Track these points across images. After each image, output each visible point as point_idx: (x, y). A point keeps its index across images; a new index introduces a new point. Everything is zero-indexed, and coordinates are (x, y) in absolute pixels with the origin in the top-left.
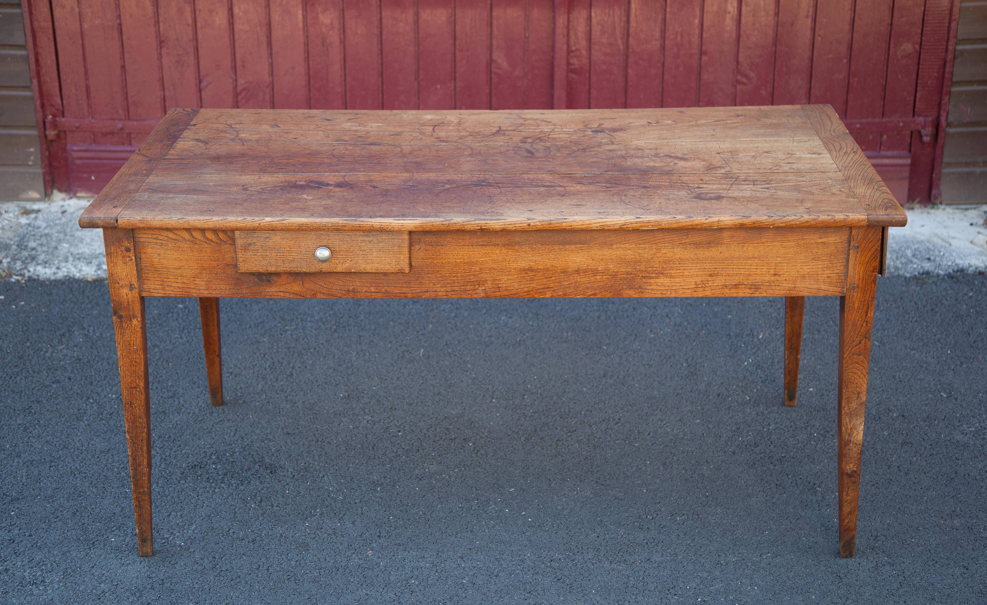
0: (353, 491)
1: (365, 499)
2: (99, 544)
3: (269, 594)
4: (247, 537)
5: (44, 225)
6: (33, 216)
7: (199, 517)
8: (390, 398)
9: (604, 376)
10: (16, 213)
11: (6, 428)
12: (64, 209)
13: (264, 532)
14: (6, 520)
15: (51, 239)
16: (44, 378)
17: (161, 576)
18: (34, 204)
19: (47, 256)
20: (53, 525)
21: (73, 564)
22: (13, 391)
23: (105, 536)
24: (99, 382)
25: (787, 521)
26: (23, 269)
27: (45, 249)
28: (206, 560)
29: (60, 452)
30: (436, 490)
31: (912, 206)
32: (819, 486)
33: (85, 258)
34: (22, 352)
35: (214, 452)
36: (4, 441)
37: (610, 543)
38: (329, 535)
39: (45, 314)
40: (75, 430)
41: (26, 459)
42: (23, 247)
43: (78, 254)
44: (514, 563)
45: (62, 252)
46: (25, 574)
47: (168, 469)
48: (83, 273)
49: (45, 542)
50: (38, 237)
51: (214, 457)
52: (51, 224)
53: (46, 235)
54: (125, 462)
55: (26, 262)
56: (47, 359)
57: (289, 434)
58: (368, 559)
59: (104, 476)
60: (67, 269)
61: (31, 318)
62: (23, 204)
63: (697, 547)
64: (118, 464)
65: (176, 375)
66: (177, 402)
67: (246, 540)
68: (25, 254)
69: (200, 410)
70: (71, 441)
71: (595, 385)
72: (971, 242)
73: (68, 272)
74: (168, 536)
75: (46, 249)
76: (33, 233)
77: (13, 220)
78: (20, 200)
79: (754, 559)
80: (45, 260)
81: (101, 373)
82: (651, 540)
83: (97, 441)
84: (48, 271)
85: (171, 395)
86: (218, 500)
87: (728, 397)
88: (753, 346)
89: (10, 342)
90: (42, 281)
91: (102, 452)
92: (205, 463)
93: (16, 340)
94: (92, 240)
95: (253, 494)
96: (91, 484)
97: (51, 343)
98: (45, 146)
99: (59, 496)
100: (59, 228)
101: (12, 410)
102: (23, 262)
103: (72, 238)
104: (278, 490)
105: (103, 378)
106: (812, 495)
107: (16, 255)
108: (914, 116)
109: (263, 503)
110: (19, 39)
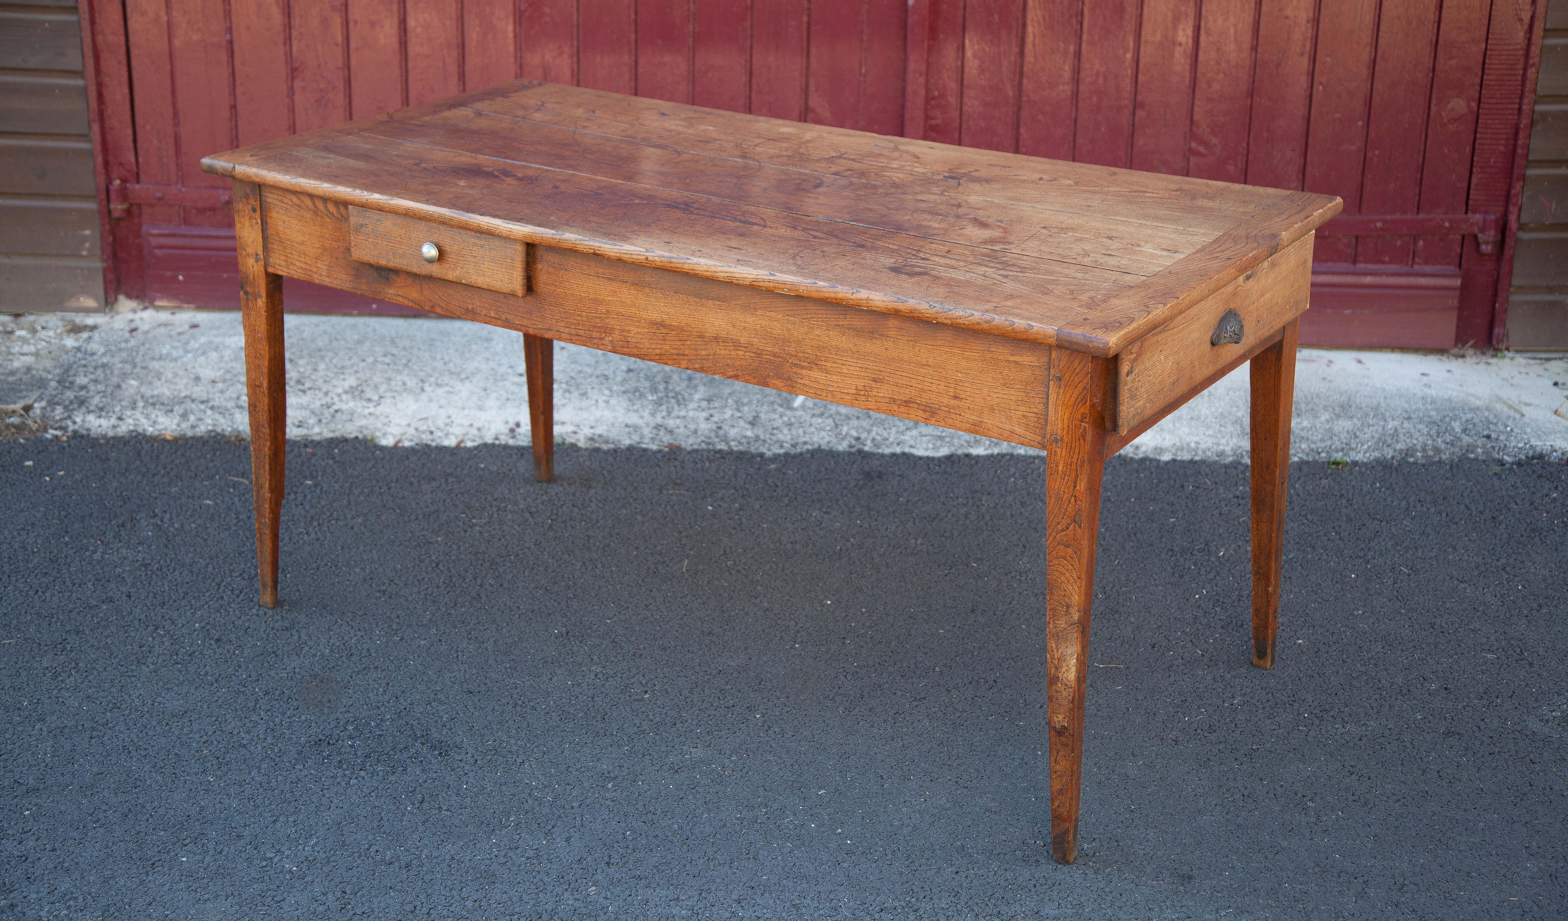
0: (568, 787)
1: (588, 801)
2: (162, 866)
4: (398, 860)
5: (102, 350)
6: (85, 335)
7: (323, 825)
8: (633, 639)
9: (973, 611)
10: (59, 331)
11: (24, 674)
12: (133, 325)
13: (426, 852)
14: (16, 824)
15: (112, 373)
16: (88, 593)
18: (88, 316)
19: (104, 400)
20: (90, 834)
21: (119, 897)
22: (39, 614)
23: (172, 854)
24: (175, 601)
25: (1259, 855)
26: (66, 419)
27: (101, 387)
28: (330, 896)
29: (108, 714)
30: (701, 790)
31: (1462, 352)
32: (1312, 800)
33: (163, 404)
34: (56, 551)
35: (352, 719)
36: (20, 694)
37: (976, 884)
38: (528, 858)
39: (96, 491)
40: (133, 679)
41: (53, 725)
42: (67, 384)
43: (152, 397)
44: (821, 912)
45: (127, 394)
47: (277, 745)
48: (159, 427)
49: (76, 860)
50: (92, 370)
51: (351, 728)
52: (113, 348)
53: (104, 366)
54: (210, 733)
55: (71, 407)
56: (94, 563)
57: (471, 693)
58: (589, 900)
59: (176, 754)
60: (134, 420)
61: (74, 498)
62: (70, 316)
63: (1114, 893)
64: (198, 736)
65: (297, 594)
66: (296, 637)
67: (396, 864)
68: (70, 395)
69: (332, 651)
70: (126, 697)
71: (958, 625)
72: (1556, 412)
73: (135, 425)
74: (272, 855)
75: (103, 389)
76: (83, 362)
77: (53, 341)
78: (66, 311)
80: (101, 405)
81: (179, 587)
82: (1042, 881)
83: (167, 697)
84: (104, 422)
85: (288, 625)
86: (354, 797)
87: (1169, 650)
88: (1208, 569)
89: (38, 535)
90: (93, 439)
91: (173, 716)
92: (337, 737)
93: (48, 532)
94: (176, 375)
95: (411, 789)
96: (154, 767)
97: (103, 538)
98: (107, 227)
99: (102, 786)
100: (124, 355)
101: (35, 645)
102: (66, 408)
103: (145, 372)
104: (451, 783)
105: (182, 595)
106: (1300, 814)
107: (56, 396)
108: (1466, 212)
109: (425, 805)
110: (73, 60)
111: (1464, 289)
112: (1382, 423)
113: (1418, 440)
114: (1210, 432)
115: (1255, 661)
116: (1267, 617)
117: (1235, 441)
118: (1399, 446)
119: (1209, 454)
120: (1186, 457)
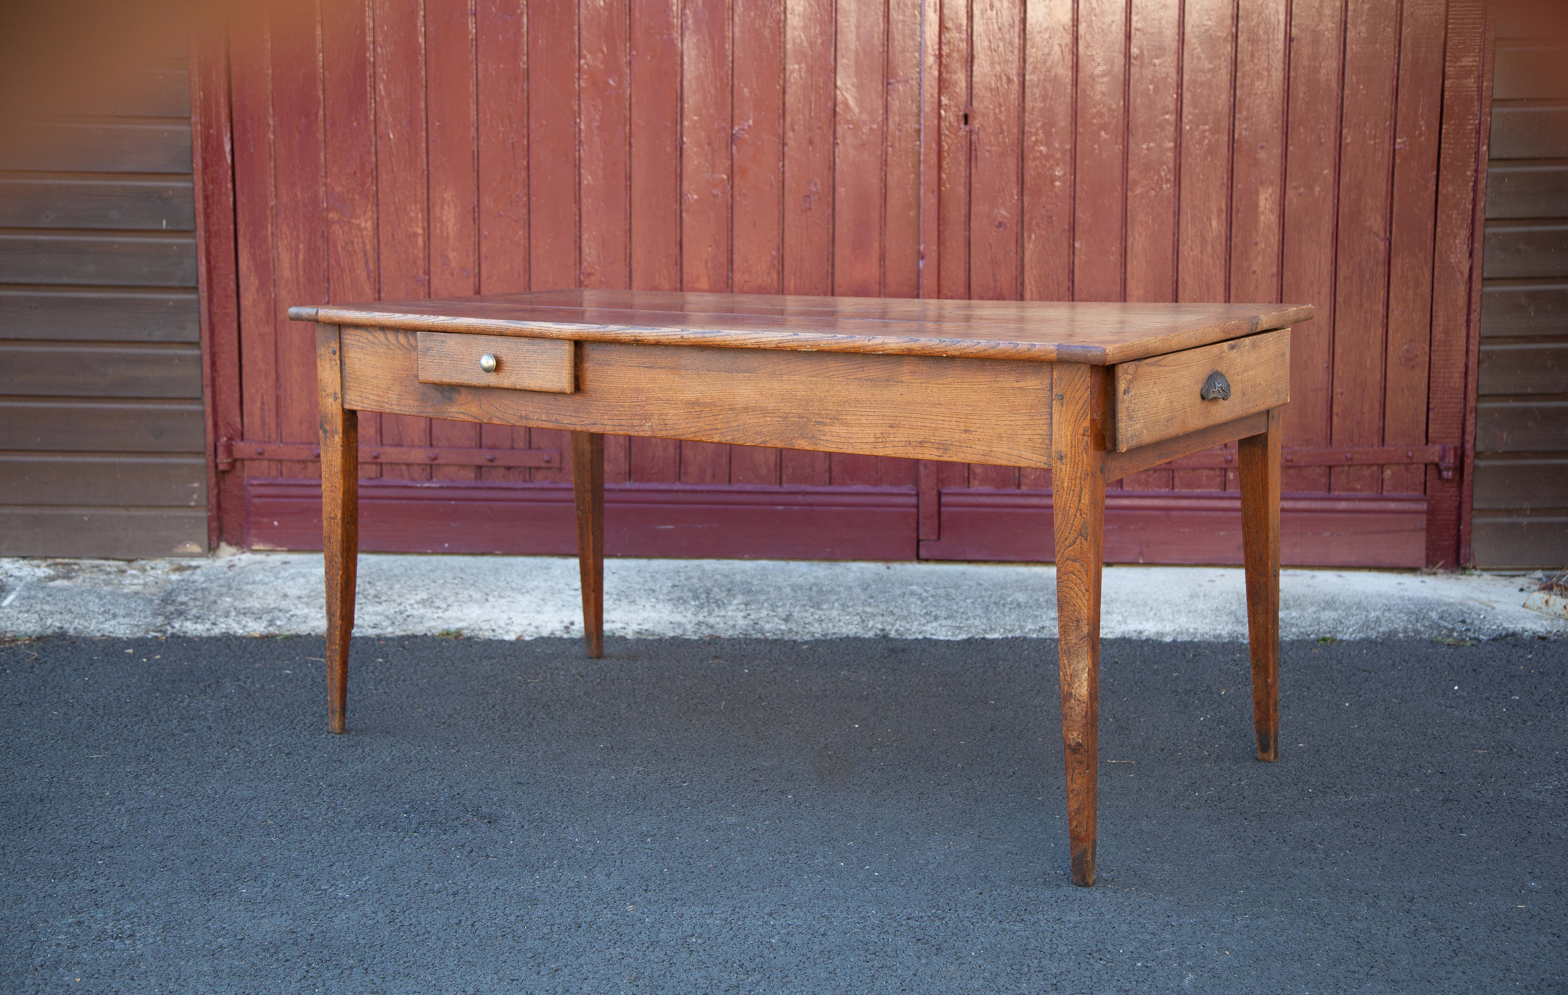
1: (628, 850)
2: (223, 895)
4: (446, 889)
5: (203, 579)
6: (189, 572)
7: (377, 868)
8: (673, 749)
10: (166, 570)
11: (108, 776)
12: (232, 563)
13: (472, 884)
14: (90, 869)
15: (210, 593)
16: (173, 727)
17: (311, 931)
18: (193, 559)
19: (201, 611)
20: (157, 875)
21: (181, 916)
22: (126, 739)
23: (233, 887)
24: (251, 731)
25: (1273, 879)
26: (166, 625)
27: (199, 603)
28: (380, 914)
29: (183, 799)
31: (1434, 570)
33: (253, 613)
34: (146, 702)
38: (569, 888)
39: (187, 667)
40: (208, 778)
41: (131, 807)
42: (169, 602)
43: (244, 608)
45: (222, 607)
46: (106, 927)
47: (337, 817)
48: (247, 630)
49: (142, 892)
50: (192, 592)
51: (407, 806)
53: (203, 589)
55: (171, 616)
56: (181, 708)
57: (520, 783)
58: (627, 914)
60: (227, 624)
61: (167, 670)
62: (177, 559)
63: (1133, 906)
64: (264, 812)
66: (360, 751)
67: (444, 892)
68: (171, 608)
69: (393, 759)
70: (200, 789)
71: (978, 739)
72: (1524, 606)
73: (227, 628)
74: (326, 887)
75: (201, 604)
76: (185, 588)
77: (160, 576)
78: (173, 556)
79: (1224, 920)
80: (198, 615)
82: (1063, 897)
83: (238, 788)
84: (199, 627)
85: (353, 744)
86: (407, 849)
87: (1177, 752)
88: (1211, 702)
89: (132, 692)
90: (189, 638)
91: (242, 800)
93: (140, 690)
94: (266, 593)
95: (461, 844)
96: (222, 832)
97: (190, 694)
98: (214, 479)
99: (172, 844)
100: (222, 582)
101: (121, 758)
102: (167, 617)
103: (238, 592)
104: (498, 840)
105: (258, 727)
106: (1309, 853)
107: (159, 609)
108: (1427, 443)
109: (473, 854)
110: (191, 333)
111: (1431, 513)
112: (1365, 613)
113: (1399, 625)
114: (1207, 621)
115: (1259, 755)
116: (1268, 709)
117: (1230, 626)
118: (1381, 630)
119: (1207, 636)
120: (1186, 638)
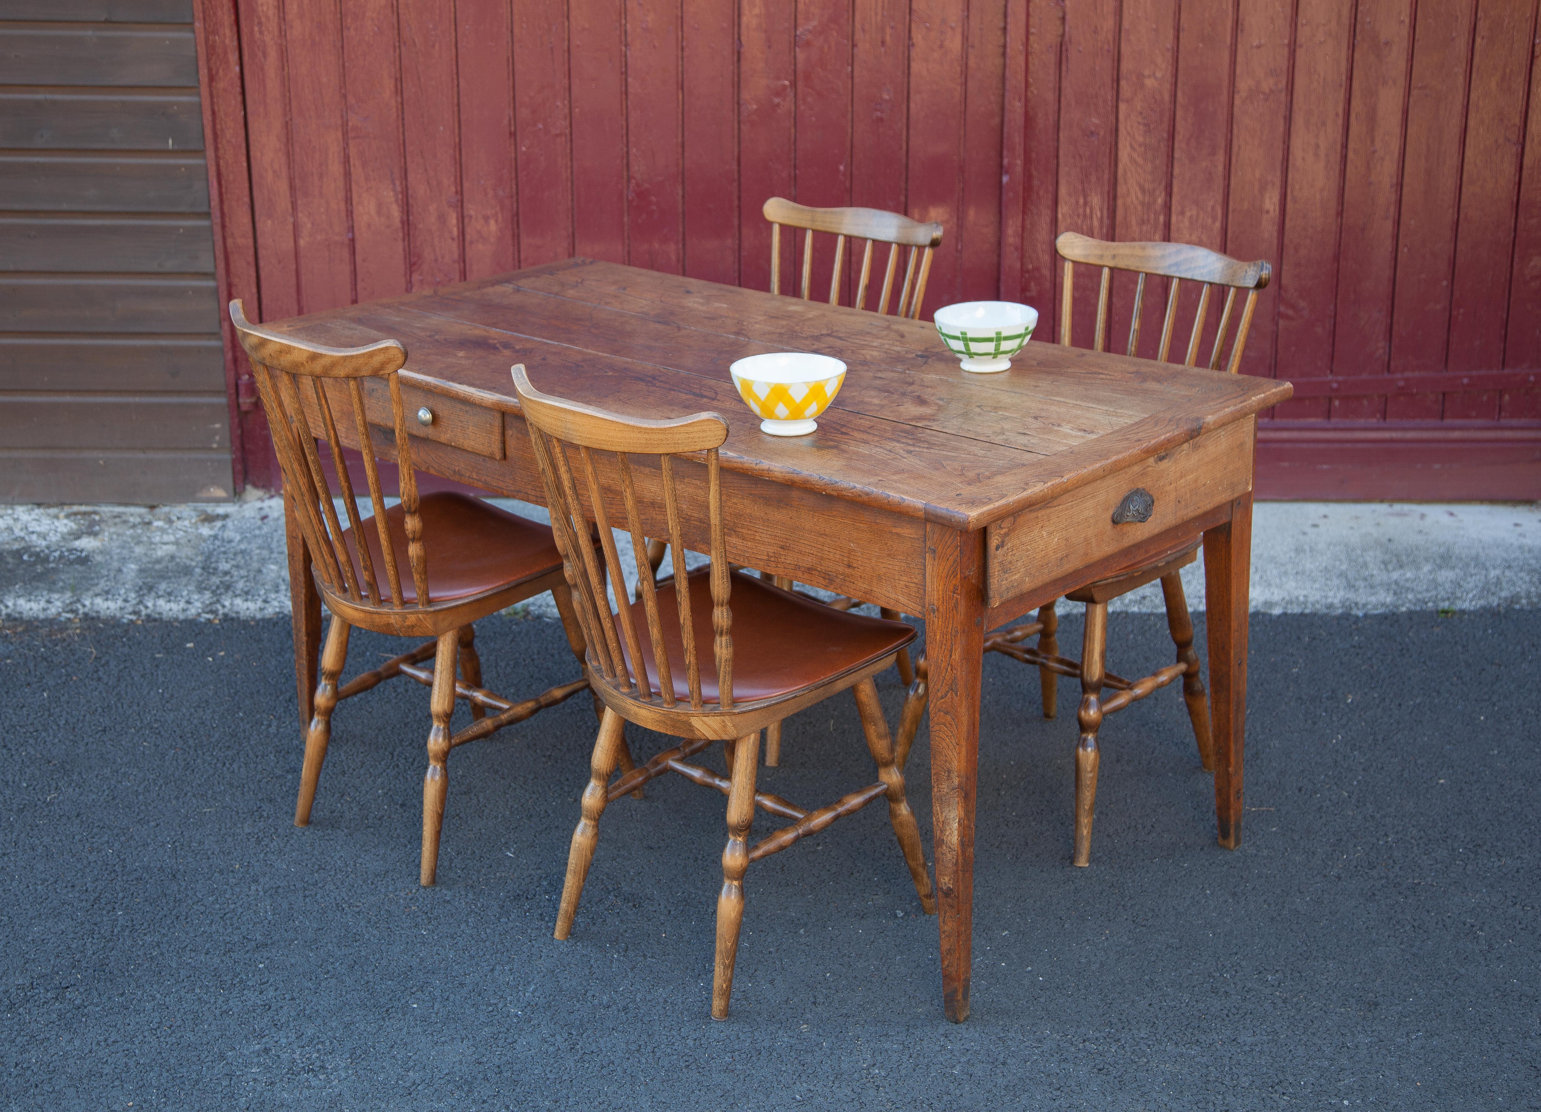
0: (763, 934)
1: (784, 947)
2: (396, 1012)
3: (662, 1088)
5: (238, 538)
6: (219, 524)
7: (538, 973)
8: (796, 795)
9: (1118, 761)
10: (193, 521)
11: (230, 839)
12: (263, 513)
13: (639, 995)
14: (254, 976)
15: (251, 558)
16: (272, 764)
17: (496, 1061)
18: (218, 506)
19: (248, 584)
20: (323, 984)
21: (363, 1041)
22: (231, 785)
23: (403, 1001)
24: (354, 770)
25: (1439, 982)
26: (215, 603)
27: (243, 572)
28: (558, 1037)
29: (316, 875)
30: (890, 934)
32: (1481, 930)
34: (233, 727)
35: (544, 876)
36: (230, 858)
37: (1171, 1015)
39: (258, 669)
40: (332, 842)
41: (267, 886)
42: (211, 571)
44: (1027, 1044)
45: (269, 578)
46: (294, 1056)
47: (479, 900)
49: (316, 1008)
50: (231, 556)
51: (545, 883)
52: (248, 535)
53: (243, 552)
54: (414, 891)
55: (218, 592)
56: (272, 736)
57: (651, 848)
58: (803, 1037)
59: (387, 910)
60: (279, 602)
61: (239, 676)
62: (202, 506)
63: (1305, 1021)
65: (467, 760)
66: (475, 801)
67: (614, 1007)
68: (215, 580)
69: (512, 812)
70: (329, 859)
73: (281, 607)
74: (496, 1001)
75: (246, 574)
76: (222, 549)
77: (190, 530)
78: (197, 502)
79: (1398, 1040)
80: (246, 589)
81: (355, 757)
82: (1234, 1010)
83: (367, 858)
84: (251, 605)
85: (465, 790)
86: (562, 947)
87: (1316, 793)
88: (1340, 715)
89: (214, 712)
90: (244, 621)
91: (376, 876)
92: (534, 892)
93: (222, 708)
95: (614, 939)
96: (369, 922)
97: (274, 713)
98: (236, 420)
99: (325, 941)
100: (260, 541)
101: (233, 813)
102: (213, 592)
104: (650, 932)
105: (359, 764)
106: (1472, 943)
107: (202, 582)
109: (631, 953)
110: (206, 263)
112: (1484, 572)
113: (1521, 588)
114: (1317, 585)
117: (1342, 593)
118: (1503, 594)
119: (1318, 606)
120: (1297, 610)
